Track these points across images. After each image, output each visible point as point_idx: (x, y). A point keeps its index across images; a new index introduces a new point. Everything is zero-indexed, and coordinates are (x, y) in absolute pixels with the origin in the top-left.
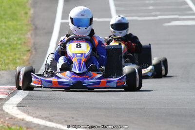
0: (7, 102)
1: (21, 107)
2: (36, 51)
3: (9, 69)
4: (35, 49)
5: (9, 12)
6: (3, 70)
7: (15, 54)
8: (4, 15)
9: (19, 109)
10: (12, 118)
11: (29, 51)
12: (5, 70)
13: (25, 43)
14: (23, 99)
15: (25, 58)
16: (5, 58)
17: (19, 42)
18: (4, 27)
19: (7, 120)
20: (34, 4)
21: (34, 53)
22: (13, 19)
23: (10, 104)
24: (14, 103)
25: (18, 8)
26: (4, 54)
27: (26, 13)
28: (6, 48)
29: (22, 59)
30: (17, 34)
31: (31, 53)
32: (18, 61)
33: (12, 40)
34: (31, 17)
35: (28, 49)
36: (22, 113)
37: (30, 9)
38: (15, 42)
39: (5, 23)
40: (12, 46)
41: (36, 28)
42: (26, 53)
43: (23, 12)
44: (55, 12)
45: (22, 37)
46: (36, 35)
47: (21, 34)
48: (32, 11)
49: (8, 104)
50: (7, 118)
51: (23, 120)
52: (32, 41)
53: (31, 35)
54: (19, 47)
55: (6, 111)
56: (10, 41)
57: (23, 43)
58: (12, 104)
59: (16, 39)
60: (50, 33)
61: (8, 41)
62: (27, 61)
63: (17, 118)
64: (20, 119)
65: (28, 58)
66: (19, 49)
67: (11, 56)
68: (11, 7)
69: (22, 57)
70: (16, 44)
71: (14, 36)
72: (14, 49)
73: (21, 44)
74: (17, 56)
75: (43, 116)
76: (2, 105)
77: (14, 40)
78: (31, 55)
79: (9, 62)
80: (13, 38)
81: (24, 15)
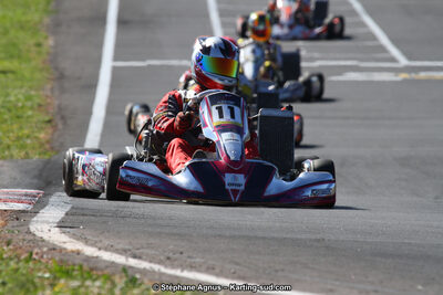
0: (35, 219)
1: (68, 230)
2: (65, 123)
3: (12, 156)
4: (63, 118)
5: (3, 40)
7: (21, 128)
9: (64, 232)
10: (53, 248)
11: (49, 121)
12: (4, 158)
13: (40, 106)
14: (67, 214)
15: (42, 135)
17: (29, 104)
19: (46, 253)
20: (55, 28)
21: (60, 126)
22: (12, 57)
23: (43, 222)
24: (51, 220)
25: (21, 34)
27: (39, 45)
29: (36, 137)
30: (21, 87)
31: (55, 128)
32: (29, 141)
33: (12, 98)
34: (49, 54)
35: (47, 118)
36: (72, 240)
37: (46, 38)
38: (20, 104)
40: (14, 111)
41: (61, 77)
42: (44, 125)
43: (32, 42)
44: (100, 45)
45: (33, 93)
46: (62, 90)
47: (31, 88)
48: (51, 42)
49: (37, 221)
50: (45, 249)
51: (78, 252)
52: (56, 102)
53: (52, 90)
54: (30, 113)
55: (39, 234)
56: (10, 102)
57: (35, 106)
58: (48, 223)
59: (21, 97)
60: (91, 86)
61: (4, 102)
62: (48, 142)
63: (65, 249)
64: (73, 251)
65: (48, 137)
66: (28, 117)
67: (13, 132)
69: (37, 135)
70: (22, 107)
71: (16, 92)
72: (18, 117)
73: (32, 108)
76: (27, 223)
77: (18, 100)
78: (55, 131)
79: (11, 143)
80: (16, 95)
81: (34, 49)
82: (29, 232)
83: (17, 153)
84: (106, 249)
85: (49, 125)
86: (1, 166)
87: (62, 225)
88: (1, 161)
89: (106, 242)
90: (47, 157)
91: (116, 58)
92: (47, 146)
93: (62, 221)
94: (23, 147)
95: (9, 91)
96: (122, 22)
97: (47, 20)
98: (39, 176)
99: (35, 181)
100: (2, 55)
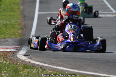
0: (18, 53)
1: (27, 56)
2: (26, 29)
3: (12, 37)
4: (25, 27)
5: (9, 7)
6: (9, 38)
7: (14, 30)
8: (7, 9)
10: (23, 61)
11: (22, 28)
12: (10, 38)
13: (19, 24)
14: (26, 52)
15: (20, 32)
16: (9, 32)
17: (16, 24)
19: (21, 62)
20: (23, 4)
21: (25, 29)
22: (12, 11)
23: (20, 54)
24: (22, 54)
25: (14, 6)
26: (8, 30)
27: (19, 8)
28: (9, 26)
29: (18, 32)
30: (14, 19)
31: (23, 30)
32: (16, 33)
33: (12, 22)
34: (21, 10)
35: (21, 27)
36: (28, 59)
37: (21, 6)
38: (14, 24)
39: (8, 13)
40: (12, 25)
41: (25, 17)
42: (20, 29)
43: (17, 7)
44: (35, 8)
45: (17, 21)
46: (25, 20)
47: (17, 19)
48: (22, 7)
49: (19, 54)
51: (29, 62)
52: (23, 23)
53: (22, 20)
54: (17, 26)
55: (19, 57)
58: (21, 54)
59: (14, 22)
60: (33, 19)
61: (10, 23)
62: (21, 33)
63: (26, 61)
65: (21, 32)
67: (12, 31)
68: (10, 5)
72: (14, 27)
73: (17, 25)
74: (16, 31)
75: (40, 60)
76: (16, 55)
79: (12, 34)
80: (13, 21)
81: (17, 9)
82: (16, 57)
83: (13, 37)
84: (37, 61)
86: (9, 40)
87: (25, 55)
88: (9, 39)
89: (37, 59)
90: (21, 37)
91: (39, 11)
92: (21, 35)
93: (25, 54)
94: (15, 35)
95: (11, 20)
96: (41, 2)
97: (21, 2)
98: (19, 42)
99: (18, 44)
100: (9, 11)
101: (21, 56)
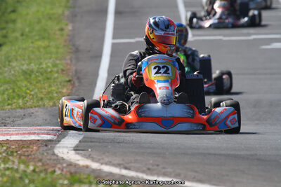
0: (58, 145)
1: (81, 152)
2: (80, 82)
3: (44, 105)
4: (78, 78)
5: (37, 27)
6: (35, 107)
7: (50, 86)
8: (30, 32)
9: (78, 154)
10: (70, 164)
11: (70, 81)
12: (39, 106)
13: (63, 70)
14: (80, 142)
15: (64, 91)
16: (36, 90)
17: (55, 69)
18: (31, 49)
19: (66, 167)
20: (73, 17)
21: (77, 84)
22: (44, 38)
23: (64, 147)
24: (71, 146)
25: (49, 23)
26: (35, 86)
27: (62, 30)
28: (37, 76)
29: (60, 93)
30: (50, 58)
31: (73, 85)
32: (56, 95)
33: (44, 66)
34: (68, 35)
35: (67, 79)
36: (83, 158)
37: (67, 25)
38: (49, 70)
39: (32, 43)
40: (45, 75)
41: (77, 51)
42: (66, 84)
43: (57, 28)
44: (103, 29)
45: (58, 62)
46: (78, 60)
47: (57, 59)
48: (70, 27)
49: (59, 147)
50: (65, 165)
51: (87, 167)
52: (74, 68)
53: (71, 60)
54: (56, 75)
55: (61, 155)
56: (42, 68)
57: (60, 71)
58: (67, 147)
59: (50, 64)
60: (98, 57)
61: (38, 68)
62: (68, 95)
63: (78, 165)
64: (84, 166)
65: (69, 91)
66: (55, 78)
67: (45, 89)
68: (39, 21)
69: (60, 90)
70: (51, 72)
71: (47, 61)
72: (48, 79)
73: (57, 72)
74: (53, 88)
75: (115, 162)
76: (53, 148)
77: (48, 67)
78: (73, 87)
79: (43, 96)
80: (46, 64)
81: (58, 32)
82: (54, 154)
83: (48, 103)
84: (106, 164)
85: (69, 83)
86: (37, 112)
87: (76, 149)
88: (37, 109)
89: (107, 160)
91: (114, 37)
93: (77, 146)
94: (51, 99)
95: (42, 61)
96: (118, 13)
97: (67, 13)
100: (37, 38)
101: (65, 150)
